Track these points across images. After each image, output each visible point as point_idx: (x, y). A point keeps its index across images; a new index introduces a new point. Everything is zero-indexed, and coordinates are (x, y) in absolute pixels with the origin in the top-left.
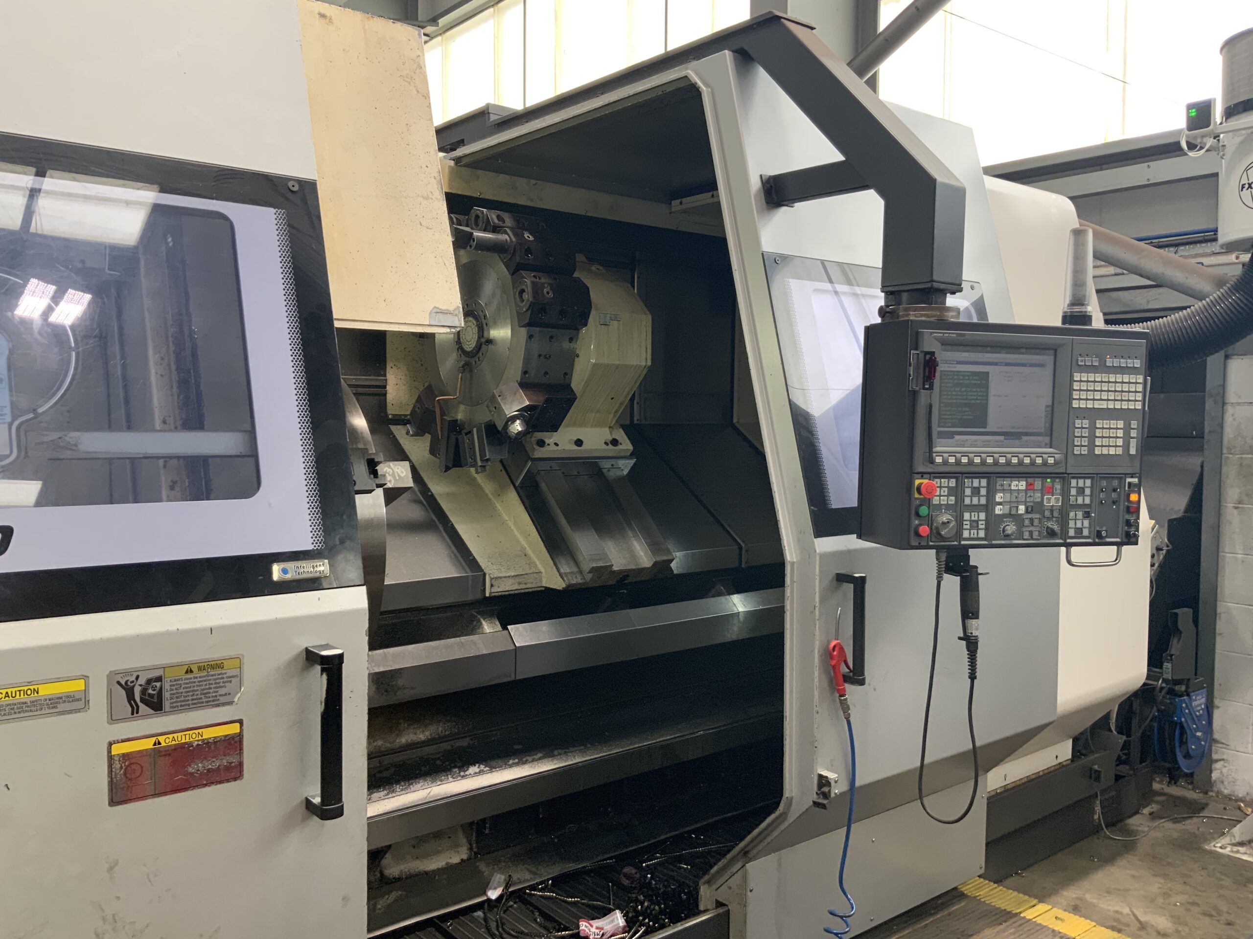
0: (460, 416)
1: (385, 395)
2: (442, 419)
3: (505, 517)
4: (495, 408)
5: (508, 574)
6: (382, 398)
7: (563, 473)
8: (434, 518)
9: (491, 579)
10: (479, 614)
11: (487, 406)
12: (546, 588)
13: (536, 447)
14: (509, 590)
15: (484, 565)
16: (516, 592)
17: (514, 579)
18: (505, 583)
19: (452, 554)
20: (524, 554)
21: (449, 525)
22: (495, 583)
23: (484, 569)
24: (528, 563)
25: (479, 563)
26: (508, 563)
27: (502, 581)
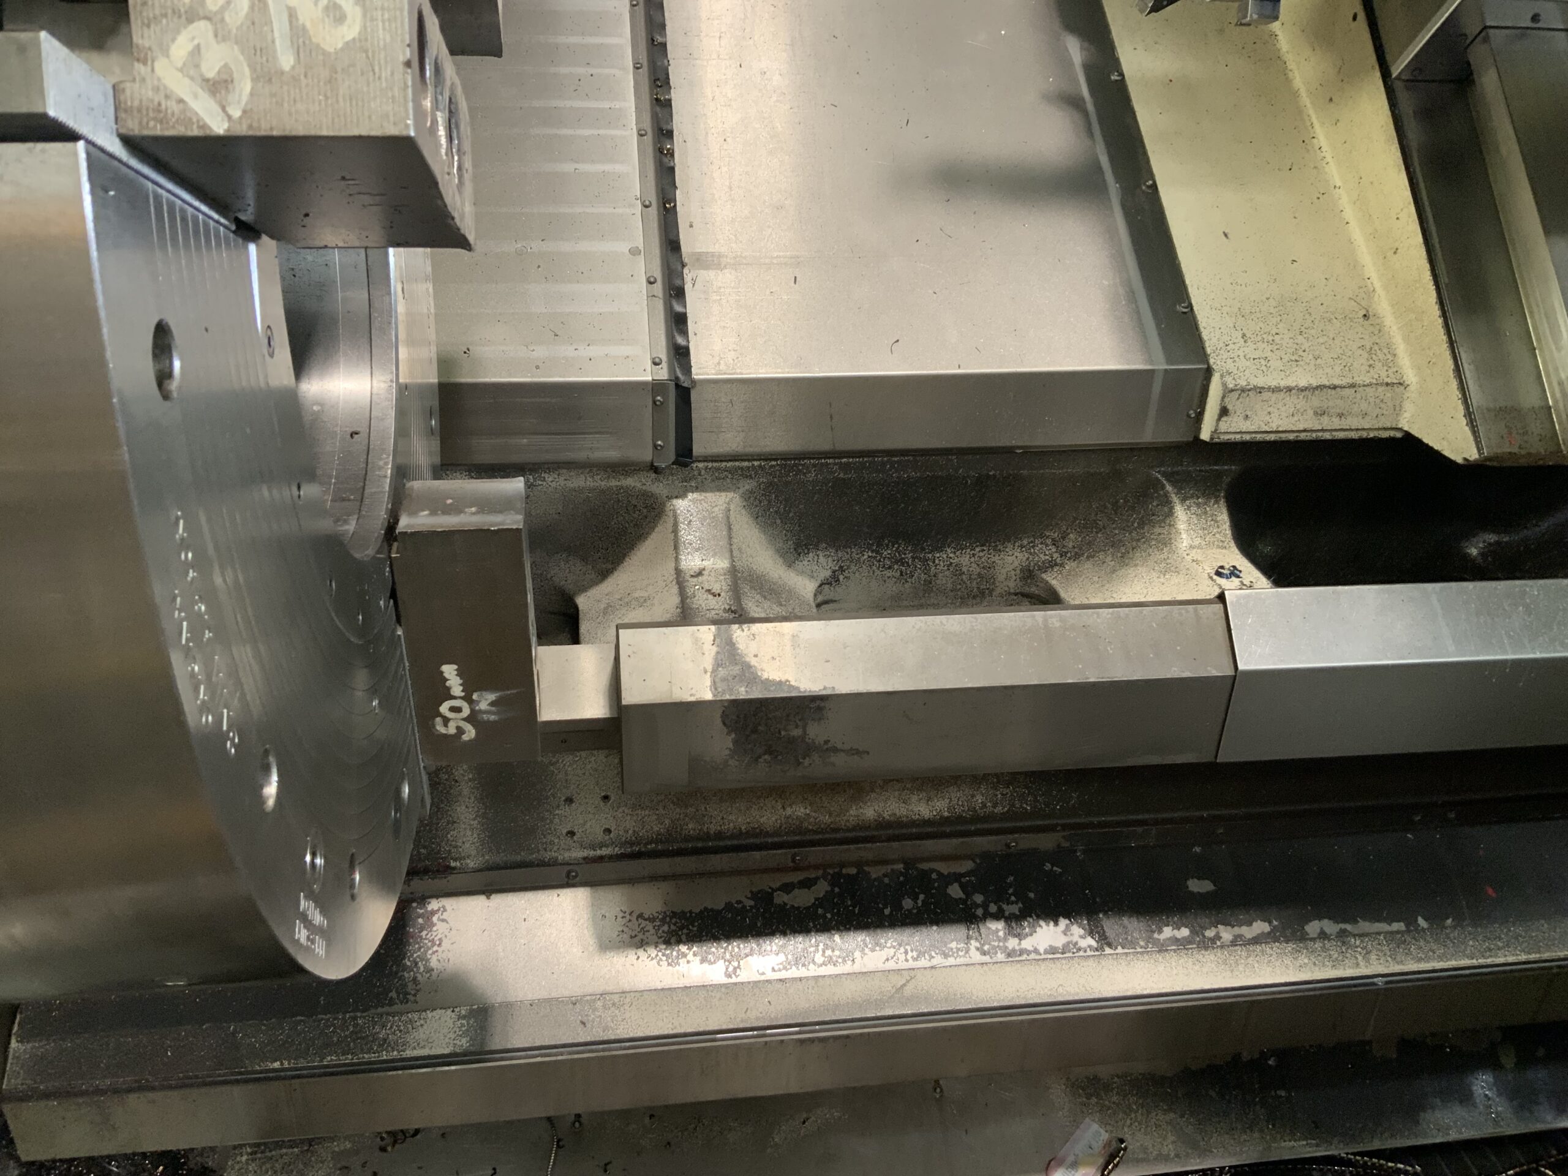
3: (1334, 173)
5: (1290, 382)
8: (1104, 161)
9: (1227, 391)
10: (1174, 483)
12: (1408, 436)
14: (1280, 429)
15: (1214, 340)
16: (1303, 436)
17: (1306, 397)
18: (1269, 409)
19: (1121, 291)
20: (1363, 312)
21: (1144, 188)
22: (1238, 403)
23: (1212, 355)
24: (1373, 352)
25: (1202, 330)
26: (1300, 339)
27: (1262, 401)
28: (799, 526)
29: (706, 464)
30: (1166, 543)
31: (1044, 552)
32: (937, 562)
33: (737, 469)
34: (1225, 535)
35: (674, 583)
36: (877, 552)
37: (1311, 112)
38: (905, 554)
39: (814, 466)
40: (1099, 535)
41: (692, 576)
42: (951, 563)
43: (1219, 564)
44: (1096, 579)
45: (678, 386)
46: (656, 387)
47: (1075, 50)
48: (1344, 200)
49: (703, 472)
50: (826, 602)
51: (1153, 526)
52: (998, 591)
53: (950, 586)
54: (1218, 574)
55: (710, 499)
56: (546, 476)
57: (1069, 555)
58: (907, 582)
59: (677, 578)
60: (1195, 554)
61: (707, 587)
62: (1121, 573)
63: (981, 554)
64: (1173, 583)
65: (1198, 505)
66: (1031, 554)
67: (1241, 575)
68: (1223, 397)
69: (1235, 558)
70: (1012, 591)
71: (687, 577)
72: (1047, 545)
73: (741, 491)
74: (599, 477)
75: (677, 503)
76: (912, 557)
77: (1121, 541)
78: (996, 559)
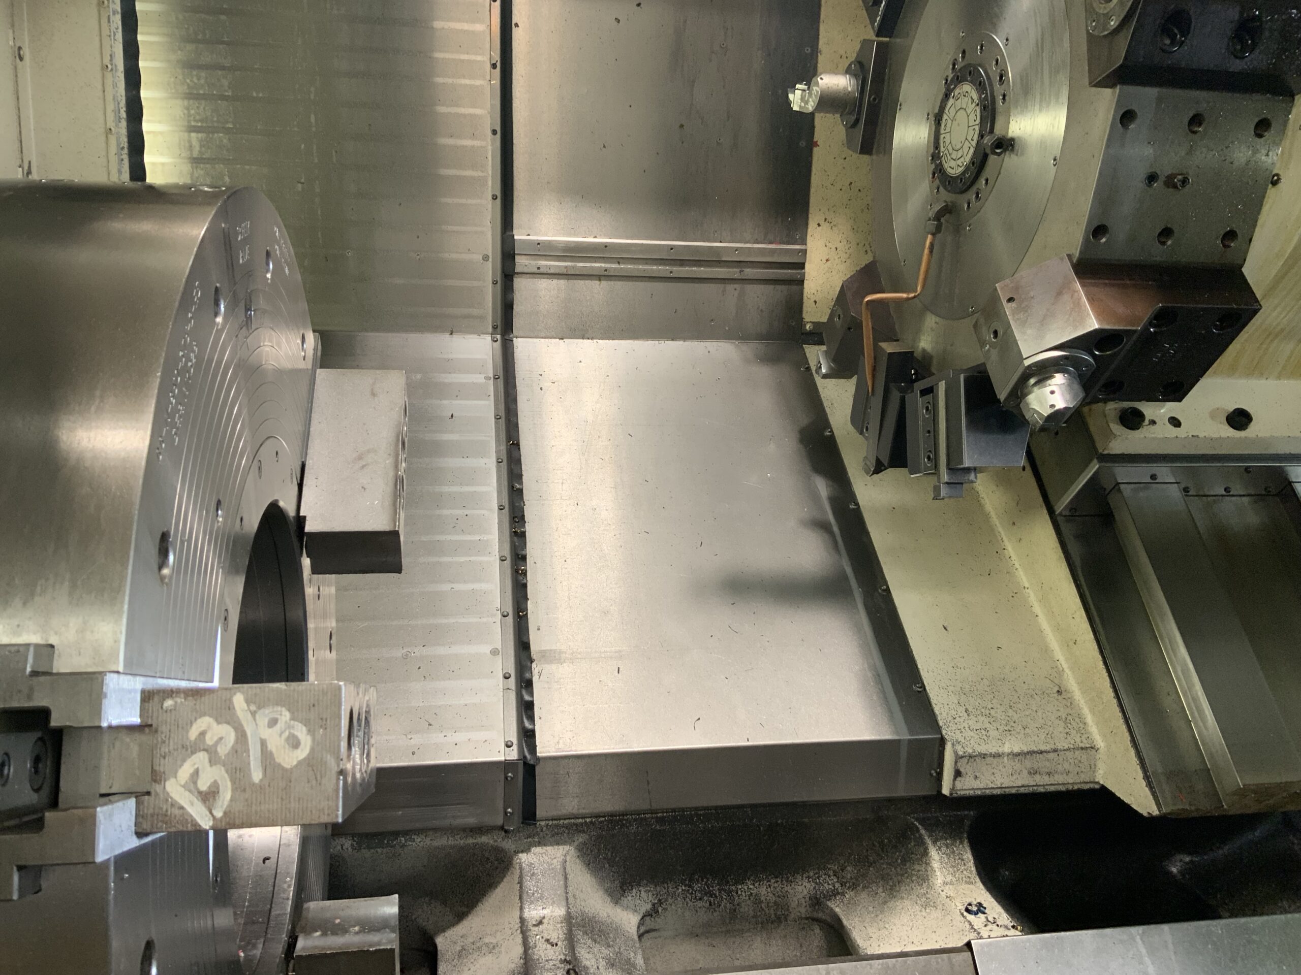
0: (925, 343)
1: (801, 282)
2: (877, 349)
3: (1023, 578)
4: (996, 333)
5: (1004, 749)
6: (795, 288)
7: (1186, 490)
8: (849, 571)
9: (958, 758)
11: (976, 326)
12: (1103, 788)
13: (1117, 428)
14: (1003, 786)
15: (944, 714)
16: (1022, 790)
17: (1020, 761)
18: (993, 771)
19: (869, 674)
20: (1057, 688)
21: (880, 591)
22: (968, 766)
23: (944, 727)
24: (1068, 721)
25: (934, 706)
26: (1011, 712)
27: (987, 764)
28: (624, 868)
29: (547, 822)
30: (925, 879)
31: (829, 883)
32: (739, 893)
33: (572, 825)
34: (971, 872)
35: (519, 931)
36: (690, 886)
37: (1000, 530)
38: (713, 887)
39: (635, 820)
40: (871, 869)
41: (534, 925)
42: (751, 894)
43: (969, 900)
44: (871, 908)
45: (526, 764)
46: (507, 765)
47: (822, 487)
48: (1033, 599)
49: (544, 829)
50: (647, 932)
51: (914, 864)
52: (792, 916)
53: (751, 913)
54: (967, 910)
55: (550, 851)
56: (416, 838)
57: (848, 885)
58: (715, 911)
59: (521, 927)
60: (949, 891)
61: (546, 936)
62: (890, 904)
63: (776, 885)
64: (932, 917)
65: (947, 846)
66: (816, 883)
67: (986, 911)
68: (956, 762)
69: (981, 894)
70: (803, 916)
71: (530, 927)
72: (829, 876)
73: (576, 843)
74: (459, 836)
75: (523, 857)
76: (719, 889)
77: (888, 874)
78: (788, 888)
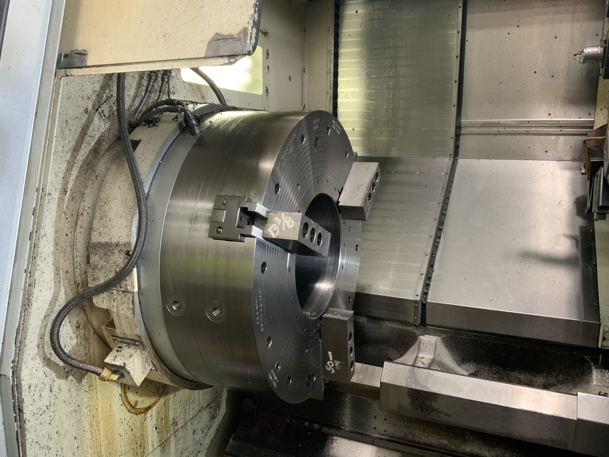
21: (592, 265)
23: (602, 319)
25: (600, 311)
28: (463, 353)
29: (430, 327)
30: (588, 382)
31: (552, 380)
32: (512, 375)
33: (441, 330)
35: (414, 358)
36: (491, 368)
38: (501, 371)
39: (465, 334)
40: (569, 377)
41: (420, 358)
42: (517, 377)
43: (600, 391)
45: (422, 303)
46: (416, 302)
49: (430, 329)
51: (586, 376)
54: (599, 394)
55: (431, 337)
56: (386, 322)
57: (560, 382)
61: (422, 361)
63: (528, 376)
65: (601, 372)
66: (547, 380)
67: (607, 396)
68: (605, 334)
71: (418, 358)
72: (552, 378)
73: (441, 337)
75: (422, 337)
76: (503, 372)
77: (575, 380)
78: (534, 379)
